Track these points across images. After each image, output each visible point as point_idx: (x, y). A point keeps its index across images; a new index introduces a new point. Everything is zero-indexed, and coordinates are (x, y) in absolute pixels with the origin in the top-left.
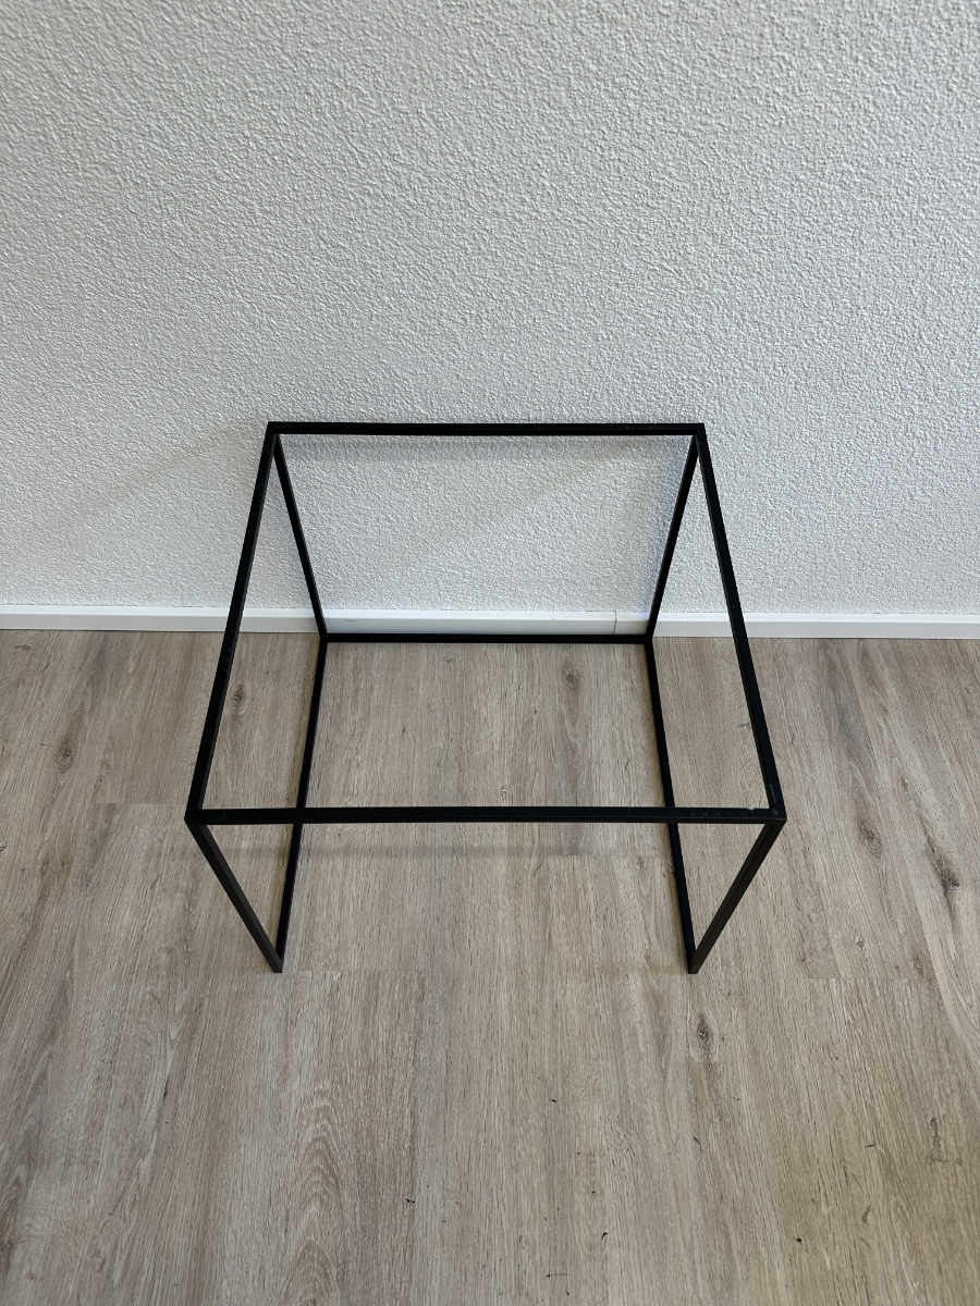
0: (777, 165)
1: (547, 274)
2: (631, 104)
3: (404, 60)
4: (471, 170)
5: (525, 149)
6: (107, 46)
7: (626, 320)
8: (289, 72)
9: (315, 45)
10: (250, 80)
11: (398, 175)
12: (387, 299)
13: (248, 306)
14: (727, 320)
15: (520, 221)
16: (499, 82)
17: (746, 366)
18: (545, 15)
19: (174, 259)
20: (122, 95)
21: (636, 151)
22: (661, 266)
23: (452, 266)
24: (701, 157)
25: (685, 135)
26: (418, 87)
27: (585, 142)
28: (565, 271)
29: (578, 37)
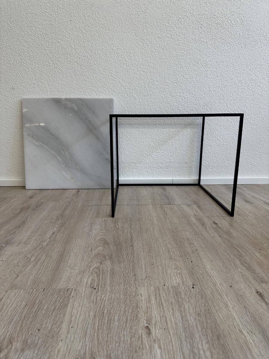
0: (190, 62)
1: (152, 83)
2: (165, 51)
3: (129, 44)
4: (139, 63)
5: (148, 59)
6: (82, 42)
7: (168, 93)
8: (110, 46)
9: (115, 42)
10: (104, 47)
11: (126, 64)
12: (123, 89)
13: (96, 91)
14: (187, 93)
15: (147, 73)
16: (144, 48)
17: (192, 104)
18: (151, 37)
19: (84, 80)
20: (82, 50)
21: (167, 59)
22: (173, 82)
23: (135, 82)
24: (177, 60)
25: (174, 56)
26: (131, 49)
27: (158, 58)
28: (156, 83)
29: (156, 41)
